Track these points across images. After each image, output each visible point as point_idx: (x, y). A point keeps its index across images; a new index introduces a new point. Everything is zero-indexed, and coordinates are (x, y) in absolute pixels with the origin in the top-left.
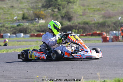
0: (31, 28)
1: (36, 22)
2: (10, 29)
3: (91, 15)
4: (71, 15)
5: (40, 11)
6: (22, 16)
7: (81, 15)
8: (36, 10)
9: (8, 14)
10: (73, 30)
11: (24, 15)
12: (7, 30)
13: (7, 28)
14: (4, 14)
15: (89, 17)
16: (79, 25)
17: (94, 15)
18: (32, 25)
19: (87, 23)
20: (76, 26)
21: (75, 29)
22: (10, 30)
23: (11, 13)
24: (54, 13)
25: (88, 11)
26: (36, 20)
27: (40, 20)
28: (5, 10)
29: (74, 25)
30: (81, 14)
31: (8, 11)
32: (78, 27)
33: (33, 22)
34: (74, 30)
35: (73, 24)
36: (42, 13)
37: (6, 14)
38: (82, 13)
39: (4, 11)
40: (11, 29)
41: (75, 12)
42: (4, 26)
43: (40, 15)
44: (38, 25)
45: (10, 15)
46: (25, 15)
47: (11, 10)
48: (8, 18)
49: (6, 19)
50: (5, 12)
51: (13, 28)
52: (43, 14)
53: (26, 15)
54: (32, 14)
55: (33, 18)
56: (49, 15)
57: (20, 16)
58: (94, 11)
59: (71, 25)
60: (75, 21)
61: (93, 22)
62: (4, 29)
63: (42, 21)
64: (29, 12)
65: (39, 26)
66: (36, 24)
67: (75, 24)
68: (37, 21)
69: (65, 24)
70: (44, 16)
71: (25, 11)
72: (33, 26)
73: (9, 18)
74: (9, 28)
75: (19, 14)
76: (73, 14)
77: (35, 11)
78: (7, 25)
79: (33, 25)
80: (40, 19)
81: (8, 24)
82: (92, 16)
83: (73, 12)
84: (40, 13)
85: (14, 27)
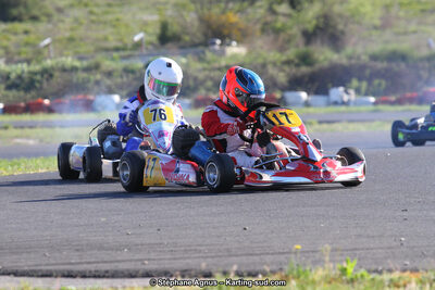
0: (196, 74)
1: (215, 52)
2: (122, 77)
3: (412, 27)
4: (340, 27)
5: (224, 12)
6: (158, 31)
7: (376, 28)
8: (209, 9)
9: (105, 23)
10: (350, 81)
11: (164, 26)
12: (108, 82)
13: (109, 74)
14: (93, 22)
15: (405, 33)
16: (373, 64)
17: (423, 28)
18: (199, 66)
19: (403, 57)
20: (363, 67)
21: (360, 79)
22: (119, 80)
23: (118, 20)
24: (276, 21)
25: (402, 14)
26: (214, 44)
27: (229, 45)
28: (95, 10)
29: (353, 62)
30: (377, 22)
31: (107, 13)
32: (368, 72)
33: (203, 52)
34: (355, 83)
35: (350, 58)
36: (233, 18)
37: (99, 23)
38: (381, 18)
39: (91, 13)
40: (125, 79)
41: (353, 16)
42: (97, 67)
43: (223, 26)
44: (223, 63)
45: (114, 26)
46: (169, 27)
47: (117, 9)
48: (106, 39)
49: (97, 40)
50: (93, 18)
51: (131, 76)
52: (236, 23)
53: (174, 28)
54: (196, 23)
55: (199, 37)
56: (258, 26)
57: (150, 30)
58: (423, 11)
59: (344, 61)
60: (359, 50)
61: (425, 52)
62: (98, 77)
63: (236, 51)
64: (182, 16)
65: (227, 67)
66: (215, 61)
67: (359, 58)
68: (217, 47)
69: (321, 58)
70: (240, 30)
71: (170, 12)
72: (204, 69)
73: (111, 38)
74: (115, 74)
75: (145, 24)
76: (346, 25)
77: (205, 11)
78: (107, 64)
79: (205, 65)
80: (227, 41)
81: (113, 59)
82: (415, 32)
83: (348, 14)
84: (223, 18)
85: (133, 72)
